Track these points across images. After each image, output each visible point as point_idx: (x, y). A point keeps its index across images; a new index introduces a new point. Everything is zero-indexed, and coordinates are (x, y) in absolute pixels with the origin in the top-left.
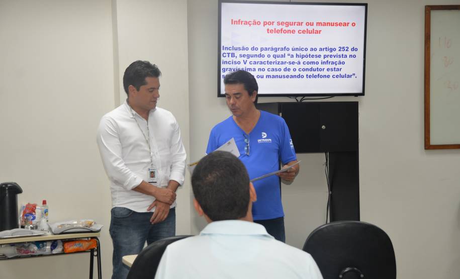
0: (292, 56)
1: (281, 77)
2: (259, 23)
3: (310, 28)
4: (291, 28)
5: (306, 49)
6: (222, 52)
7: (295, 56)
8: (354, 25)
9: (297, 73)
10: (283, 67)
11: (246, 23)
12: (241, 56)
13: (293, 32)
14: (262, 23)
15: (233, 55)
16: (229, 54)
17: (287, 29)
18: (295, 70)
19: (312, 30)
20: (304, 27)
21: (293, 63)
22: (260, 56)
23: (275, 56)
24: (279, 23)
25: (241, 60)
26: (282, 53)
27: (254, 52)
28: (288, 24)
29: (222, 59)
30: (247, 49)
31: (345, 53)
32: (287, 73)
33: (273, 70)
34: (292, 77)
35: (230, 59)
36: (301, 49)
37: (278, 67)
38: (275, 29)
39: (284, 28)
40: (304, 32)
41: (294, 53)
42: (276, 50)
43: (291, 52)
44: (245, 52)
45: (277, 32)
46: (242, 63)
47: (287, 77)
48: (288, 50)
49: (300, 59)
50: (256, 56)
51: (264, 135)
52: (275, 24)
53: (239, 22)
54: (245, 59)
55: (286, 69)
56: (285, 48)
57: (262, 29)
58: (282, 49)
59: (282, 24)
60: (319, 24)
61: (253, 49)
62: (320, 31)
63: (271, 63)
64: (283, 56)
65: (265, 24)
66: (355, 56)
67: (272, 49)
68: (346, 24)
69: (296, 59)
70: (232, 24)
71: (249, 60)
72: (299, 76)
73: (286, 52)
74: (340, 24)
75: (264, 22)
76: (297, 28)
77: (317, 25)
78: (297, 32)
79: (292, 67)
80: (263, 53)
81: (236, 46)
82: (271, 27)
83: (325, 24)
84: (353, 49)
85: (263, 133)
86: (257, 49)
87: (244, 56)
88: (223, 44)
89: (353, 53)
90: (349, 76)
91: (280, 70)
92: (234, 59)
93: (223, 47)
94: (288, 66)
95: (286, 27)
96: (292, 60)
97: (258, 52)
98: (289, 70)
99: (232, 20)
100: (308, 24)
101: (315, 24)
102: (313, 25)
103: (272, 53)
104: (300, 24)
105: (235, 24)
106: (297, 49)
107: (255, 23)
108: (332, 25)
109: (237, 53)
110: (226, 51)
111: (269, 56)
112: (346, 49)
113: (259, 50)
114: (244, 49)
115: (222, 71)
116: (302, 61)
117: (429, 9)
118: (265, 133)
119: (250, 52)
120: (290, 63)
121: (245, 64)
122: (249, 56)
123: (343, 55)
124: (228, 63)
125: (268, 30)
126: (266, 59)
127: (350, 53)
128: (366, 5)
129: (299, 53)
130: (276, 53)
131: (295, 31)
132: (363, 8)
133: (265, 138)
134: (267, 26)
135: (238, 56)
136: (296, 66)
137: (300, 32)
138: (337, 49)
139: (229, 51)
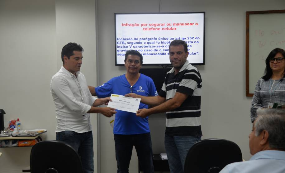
0: (159, 43)
1: (152, 54)
2: (138, 25)
3: (169, 27)
4: (158, 27)
5: (167, 39)
6: (117, 41)
7: (160, 43)
8: (197, 24)
9: (162, 52)
10: (153, 49)
11: (131, 25)
12: (128, 43)
13: (159, 29)
14: (140, 25)
15: (123, 43)
16: (121, 42)
17: (155, 28)
18: (160, 50)
19: (170, 27)
20: (166, 26)
21: (159, 47)
22: (140, 43)
23: (148, 43)
24: (150, 25)
25: (128, 45)
26: (153, 41)
27: (136, 41)
28: (156, 25)
29: (117, 45)
30: (132, 39)
31: (191, 40)
32: (156, 52)
33: (147, 50)
34: (159, 54)
35: (122, 45)
36: (164, 39)
37: (150, 49)
38: (148, 28)
39: (153, 27)
40: (166, 29)
41: (160, 41)
42: (149, 39)
43: (158, 41)
44: (131, 41)
45: (149, 29)
46: (129, 47)
47: (156, 54)
48: (156, 39)
49: (164, 44)
50: (137, 43)
51: (141, 88)
52: (148, 25)
53: (126, 25)
54: (131, 45)
55: (155, 50)
56: (154, 38)
57: (140, 28)
58: (153, 39)
59: (152, 25)
60: (174, 24)
61: (135, 39)
62: (175, 28)
63: (146, 47)
64: (153, 43)
65: (142, 25)
66: (198, 42)
67: (147, 39)
68: (191, 24)
69: (161, 45)
70: (122, 26)
71: (133, 46)
72: (163, 54)
73: (155, 41)
74: (188, 24)
75: (141, 24)
76: (161, 27)
77: (174, 25)
78: (161, 29)
79: (159, 49)
80: (141, 41)
81: (125, 38)
82: (145, 27)
83: (178, 24)
84: (197, 38)
85: (140, 87)
86: (137, 39)
87: (130, 43)
88: (117, 37)
89: (197, 40)
90: (195, 54)
91: (151, 50)
92: (124, 45)
93: (118, 38)
94: (156, 48)
95: (154, 27)
96: (159, 45)
97: (138, 41)
98: (157, 50)
99: (122, 24)
100: (168, 25)
101: (172, 24)
102: (171, 25)
103: (147, 41)
104: (163, 25)
105: (124, 26)
106: (162, 39)
107: (136, 25)
108: (183, 24)
109: (126, 42)
110: (119, 41)
111: (145, 43)
112: (192, 38)
113: (139, 39)
114: (129, 39)
115: (117, 51)
116: (165, 45)
117: (249, 14)
118: (141, 87)
119: (133, 41)
120: (157, 47)
121: (131, 47)
122: (133, 43)
123: (190, 42)
124: (121, 47)
125: (144, 28)
126: (143, 45)
127: (195, 40)
128: (204, 13)
129: (163, 41)
130: (149, 41)
131: (160, 29)
132: (203, 14)
133: (141, 90)
134: (143, 27)
135: (126, 43)
136: (161, 48)
137: (163, 29)
138: (187, 38)
139: (121, 41)
